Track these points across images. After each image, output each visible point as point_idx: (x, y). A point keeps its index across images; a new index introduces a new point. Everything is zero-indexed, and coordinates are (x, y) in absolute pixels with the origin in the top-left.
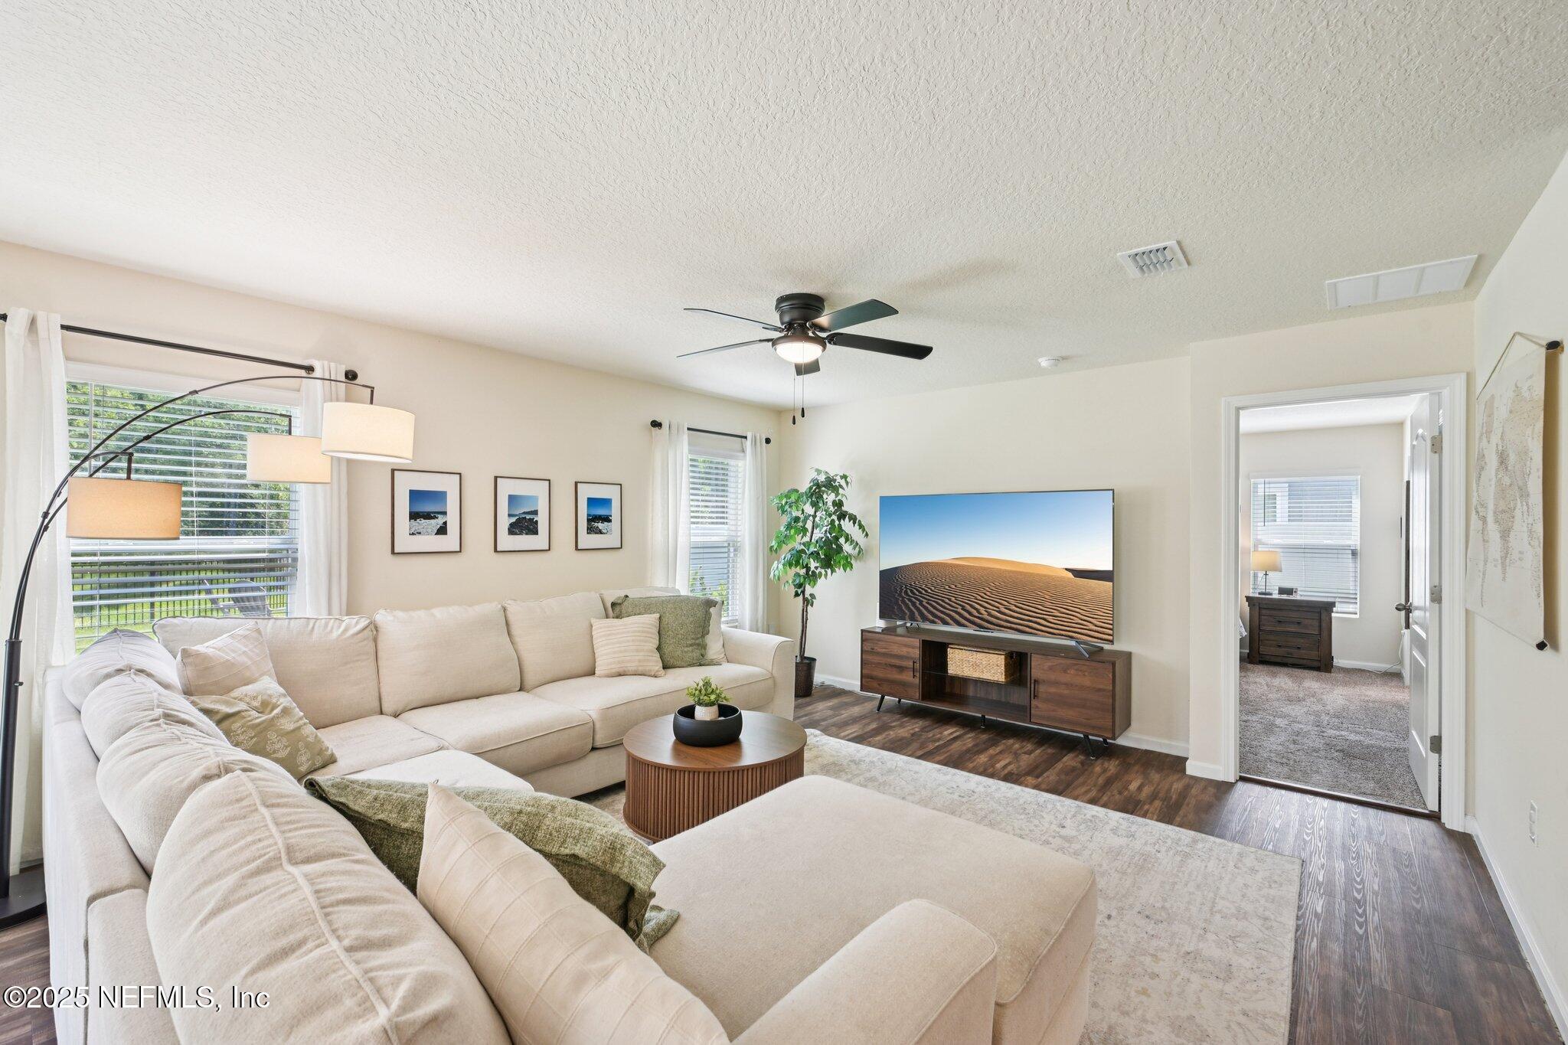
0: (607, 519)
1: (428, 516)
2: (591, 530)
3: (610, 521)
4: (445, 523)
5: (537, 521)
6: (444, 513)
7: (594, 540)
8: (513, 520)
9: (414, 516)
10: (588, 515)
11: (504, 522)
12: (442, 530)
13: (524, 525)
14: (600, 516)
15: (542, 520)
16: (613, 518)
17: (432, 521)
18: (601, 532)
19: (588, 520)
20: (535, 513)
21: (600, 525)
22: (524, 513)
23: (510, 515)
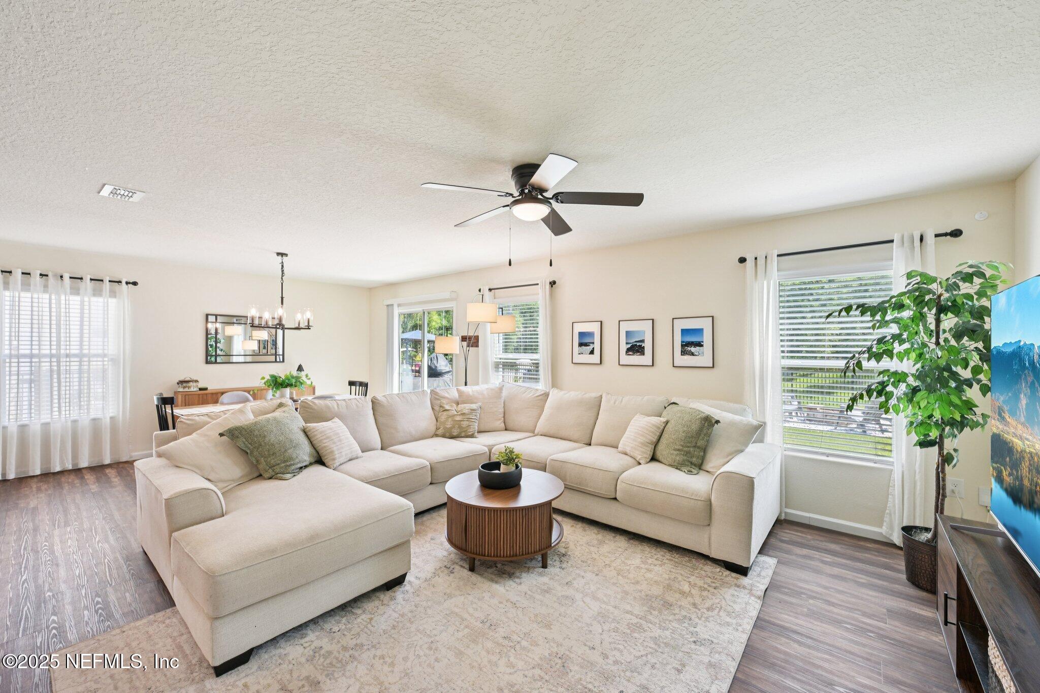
0: (699, 344)
1: (586, 345)
2: (684, 353)
3: (702, 346)
4: (593, 348)
5: (644, 347)
6: (593, 343)
7: (688, 360)
8: (629, 346)
9: (581, 345)
10: (682, 342)
11: (624, 347)
12: (592, 352)
13: (636, 349)
14: (693, 342)
15: (648, 346)
16: (704, 344)
17: (588, 347)
18: (693, 354)
19: (682, 346)
20: (643, 341)
21: (693, 349)
22: (636, 342)
23: (627, 343)
